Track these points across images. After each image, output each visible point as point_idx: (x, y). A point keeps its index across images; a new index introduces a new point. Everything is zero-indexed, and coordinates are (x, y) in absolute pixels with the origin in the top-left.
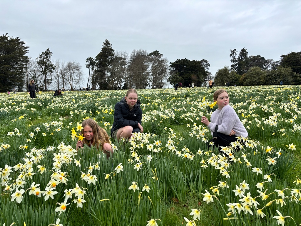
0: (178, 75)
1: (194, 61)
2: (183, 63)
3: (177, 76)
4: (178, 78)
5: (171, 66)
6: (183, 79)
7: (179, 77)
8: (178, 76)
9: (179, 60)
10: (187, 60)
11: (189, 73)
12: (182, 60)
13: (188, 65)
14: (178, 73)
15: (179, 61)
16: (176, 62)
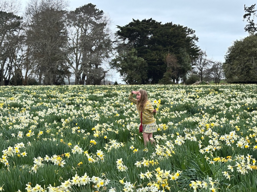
0: (135, 53)
1: (169, 25)
2: (146, 28)
3: (132, 57)
4: (134, 61)
5: (118, 33)
6: (147, 64)
7: (136, 58)
8: (134, 55)
9: (138, 20)
10: (154, 21)
11: (160, 50)
12: (144, 21)
13: (157, 32)
14: (134, 50)
15: (136, 23)
16: (131, 24)
